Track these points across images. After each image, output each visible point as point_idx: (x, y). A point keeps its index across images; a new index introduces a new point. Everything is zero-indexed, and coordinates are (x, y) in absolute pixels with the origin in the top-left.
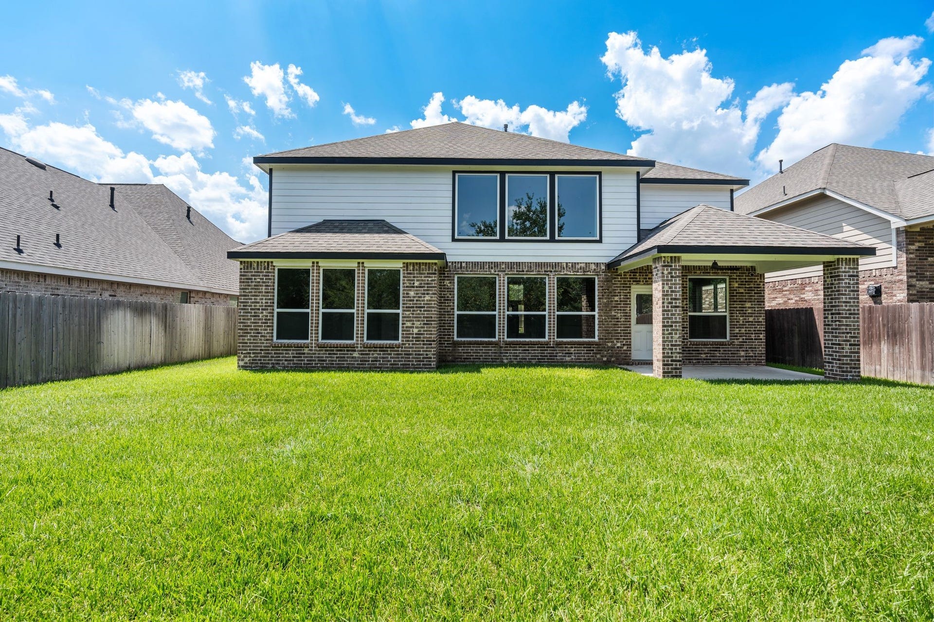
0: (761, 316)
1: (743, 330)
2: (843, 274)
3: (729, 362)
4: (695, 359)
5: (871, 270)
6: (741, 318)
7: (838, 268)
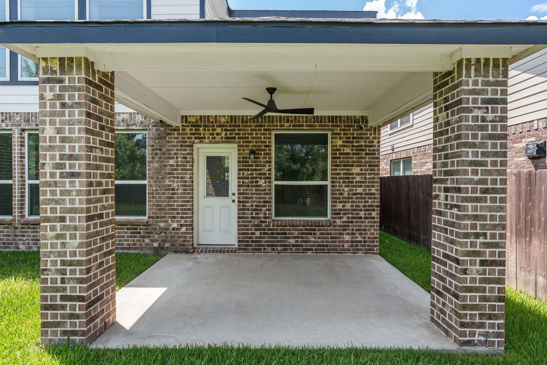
0: (374, 186)
1: (348, 206)
2: (471, 97)
3: (328, 250)
4: (281, 246)
5: (531, 122)
6: (346, 189)
7: (460, 84)
